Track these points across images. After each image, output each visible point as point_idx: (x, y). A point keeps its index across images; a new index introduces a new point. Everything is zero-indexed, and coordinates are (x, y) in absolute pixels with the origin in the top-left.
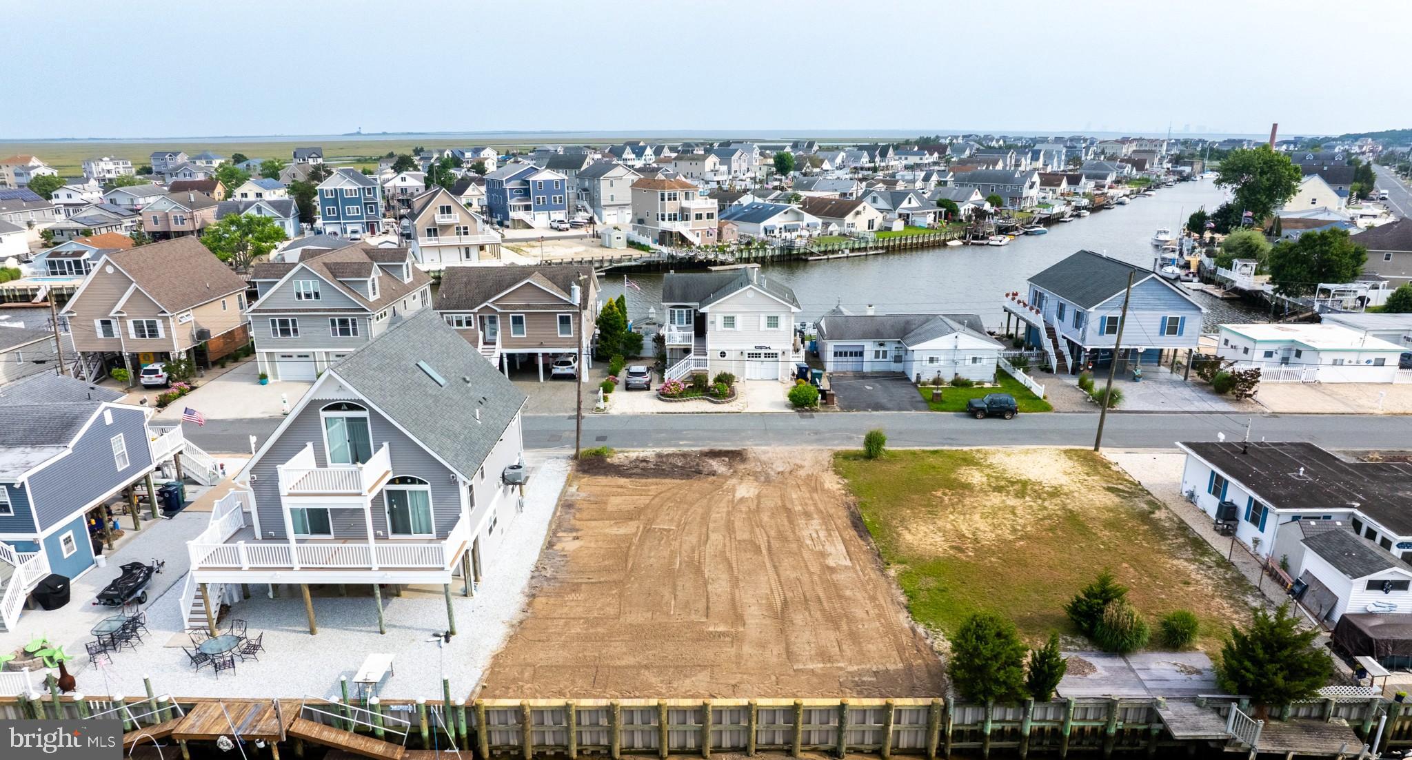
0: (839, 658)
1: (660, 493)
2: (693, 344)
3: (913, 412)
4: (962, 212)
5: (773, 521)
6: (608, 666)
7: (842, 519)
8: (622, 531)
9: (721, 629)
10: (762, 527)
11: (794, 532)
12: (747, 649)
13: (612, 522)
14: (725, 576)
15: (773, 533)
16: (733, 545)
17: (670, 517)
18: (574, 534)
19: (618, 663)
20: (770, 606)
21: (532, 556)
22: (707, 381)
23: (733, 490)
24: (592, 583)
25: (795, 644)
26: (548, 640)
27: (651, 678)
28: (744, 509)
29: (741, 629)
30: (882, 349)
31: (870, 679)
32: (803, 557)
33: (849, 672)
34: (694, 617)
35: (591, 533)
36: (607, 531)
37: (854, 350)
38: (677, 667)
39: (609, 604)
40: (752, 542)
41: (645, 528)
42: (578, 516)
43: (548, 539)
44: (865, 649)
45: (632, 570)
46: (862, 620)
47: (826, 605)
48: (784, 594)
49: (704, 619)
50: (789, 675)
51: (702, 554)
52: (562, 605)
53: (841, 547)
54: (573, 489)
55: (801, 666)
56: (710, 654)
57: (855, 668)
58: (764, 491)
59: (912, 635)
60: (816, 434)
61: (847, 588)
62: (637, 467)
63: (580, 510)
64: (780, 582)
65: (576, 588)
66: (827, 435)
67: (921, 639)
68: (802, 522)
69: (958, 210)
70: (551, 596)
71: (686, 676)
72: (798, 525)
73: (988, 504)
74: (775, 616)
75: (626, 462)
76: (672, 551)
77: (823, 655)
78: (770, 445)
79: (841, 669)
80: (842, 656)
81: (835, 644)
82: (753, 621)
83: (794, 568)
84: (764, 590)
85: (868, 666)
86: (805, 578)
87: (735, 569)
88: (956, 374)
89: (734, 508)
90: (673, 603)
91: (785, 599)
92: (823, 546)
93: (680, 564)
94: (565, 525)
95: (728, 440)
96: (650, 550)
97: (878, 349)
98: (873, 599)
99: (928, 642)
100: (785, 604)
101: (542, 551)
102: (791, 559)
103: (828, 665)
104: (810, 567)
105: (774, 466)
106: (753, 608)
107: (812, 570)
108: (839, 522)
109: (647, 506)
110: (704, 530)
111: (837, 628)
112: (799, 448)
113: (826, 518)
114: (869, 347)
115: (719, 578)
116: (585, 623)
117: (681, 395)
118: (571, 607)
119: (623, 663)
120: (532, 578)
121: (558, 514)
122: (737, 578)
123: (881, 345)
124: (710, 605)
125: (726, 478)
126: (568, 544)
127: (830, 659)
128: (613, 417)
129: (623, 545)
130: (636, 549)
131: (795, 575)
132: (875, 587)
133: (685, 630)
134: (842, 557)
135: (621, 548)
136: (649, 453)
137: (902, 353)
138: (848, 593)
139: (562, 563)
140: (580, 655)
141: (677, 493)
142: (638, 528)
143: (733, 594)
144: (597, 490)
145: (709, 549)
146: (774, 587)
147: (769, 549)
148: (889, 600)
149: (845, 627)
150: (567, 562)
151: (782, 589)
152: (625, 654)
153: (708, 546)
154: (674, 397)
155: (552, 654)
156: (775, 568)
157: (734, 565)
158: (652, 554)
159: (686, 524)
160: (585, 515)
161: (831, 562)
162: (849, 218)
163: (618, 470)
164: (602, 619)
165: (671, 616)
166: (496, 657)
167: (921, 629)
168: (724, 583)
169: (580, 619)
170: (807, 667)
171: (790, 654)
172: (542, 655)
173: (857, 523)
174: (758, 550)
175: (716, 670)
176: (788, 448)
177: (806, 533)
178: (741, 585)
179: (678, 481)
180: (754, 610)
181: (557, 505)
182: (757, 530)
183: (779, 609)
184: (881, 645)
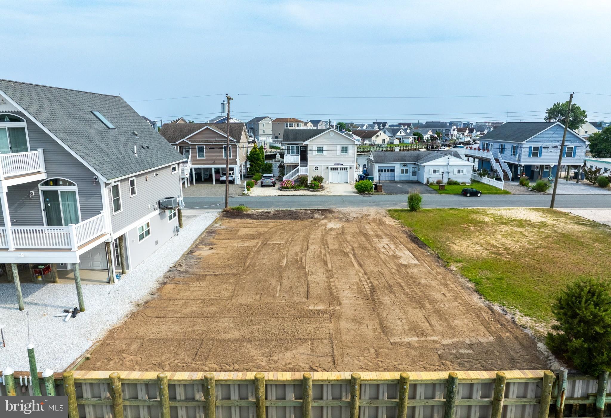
0: (430, 332)
1: (276, 226)
2: (299, 162)
3: (429, 195)
4: (425, 138)
5: (355, 240)
6: (214, 340)
7: (404, 238)
8: (246, 244)
9: (320, 307)
10: (347, 242)
11: (371, 245)
12: (344, 324)
13: (240, 240)
14: (322, 270)
15: (355, 245)
16: (327, 252)
17: (281, 237)
18: (211, 246)
19: (223, 336)
20: (361, 290)
21: (175, 258)
22: (307, 181)
23: (325, 225)
24: (216, 275)
25: (387, 320)
26: (164, 317)
27: (253, 351)
28: (333, 233)
29: (338, 308)
30: (405, 168)
31: (467, 351)
32: (380, 258)
33: (444, 345)
34: (296, 299)
35: (223, 246)
36: (235, 245)
37: (389, 169)
38: (279, 340)
39: (225, 289)
40: (341, 250)
41: (262, 243)
42: (216, 237)
43: (191, 249)
44: (452, 324)
45: (249, 266)
46: (442, 300)
47: (407, 289)
48: (371, 282)
49: (305, 300)
50: (387, 348)
51: (304, 257)
52: (186, 290)
53: (408, 253)
54: (218, 225)
55: (397, 340)
56: (310, 329)
57: (449, 341)
58: (346, 225)
59: (490, 312)
60: (374, 202)
61: (421, 278)
62: (262, 215)
63: (219, 234)
64: (366, 274)
65: (201, 278)
66: (381, 203)
67: (500, 315)
68: (376, 240)
69: (423, 137)
70: (179, 284)
71: (286, 349)
72: (373, 241)
73: (503, 230)
74: (366, 298)
75: (256, 213)
76: (281, 255)
77: (415, 329)
78: (347, 207)
79: (436, 342)
80: (433, 330)
81: (424, 320)
82: (348, 302)
83: (375, 265)
84: (354, 279)
85: (461, 339)
86: (386, 272)
87: (330, 266)
88: (449, 179)
89: (326, 233)
90: (279, 288)
91: (372, 285)
92: (395, 252)
93: (287, 262)
94: (206, 242)
95: (321, 205)
96: (264, 255)
97: (403, 168)
98: (446, 285)
99: (508, 317)
100: (373, 289)
101: (184, 255)
102: (372, 260)
103: (423, 339)
104: (388, 265)
105: (351, 215)
106: (346, 292)
107: (390, 267)
108: (402, 240)
109: (266, 232)
110: (305, 244)
111: (422, 307)
112: (365, 208)
113: (392, 238)
114: (398, 168)
115: (317, 272)
116: (201, 303)
117: (293, 188)
118: (193, 291)
119: (228, 336)
120: (169, 271)
121: (203, 236)
122: (331, 272)
123: (405, 166)
124: (310, 289)
125: (320, 220)
126: (205, 252)
127: (423, 333)
128: (252, 197)
129: (244, 252)
130: (255, 254)
131: (377, 270)
132: (443, 277)
133: (288, 309)
134: (410, 259)
135: (242, 253)
136: (272, 210)
137: (416, 170)
138: (423, 281)
139: (196, 263)
140: (190, 329)
141: (287, 226)
142: (258, 243)
143: (329, 282)
144: (233, 225)
145: (309, 254)
146: (362, 278)
147: (355, 254)
148: (459, 286)
149: (428, 306)
150: (200, 262)
151: (369, 279)
152: (231, 328)
153: (308, 252)
154: (289, 189)
155: (164, 328)
156: (361, 266)
157: (328, 263)
158: (266, 257)
159: (292, 241)
160: (222, 237)
161: (403, 261)
162: (374, 138)
163: (250, 217)
164: (217, 300)
165: (276, 297)
166: (112, 331)
167: (497, 307)
168: (321, 275)
169: (198, 300)
170: (403, 340)
171: (384, 329)
172: (155, 329)
173: (415, 240)
174: (346, 255)
175: (316, 343)
176: (359, 208)
177: (380, 245)
178: (335, 276)
179: (288, 221)
180: (347, 293)
181: (204, 232)
182: (344, 244)
183: (369, 293)
184: (466, 321)
